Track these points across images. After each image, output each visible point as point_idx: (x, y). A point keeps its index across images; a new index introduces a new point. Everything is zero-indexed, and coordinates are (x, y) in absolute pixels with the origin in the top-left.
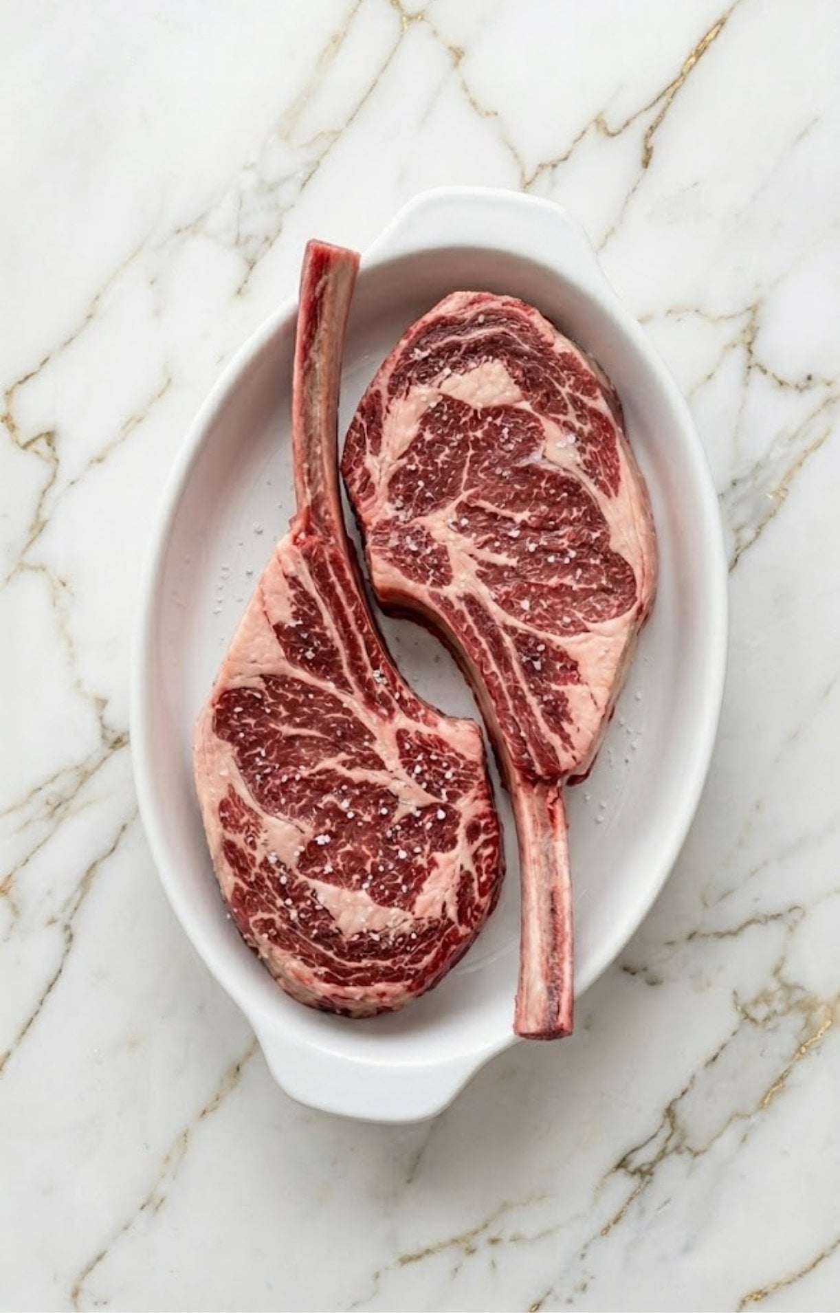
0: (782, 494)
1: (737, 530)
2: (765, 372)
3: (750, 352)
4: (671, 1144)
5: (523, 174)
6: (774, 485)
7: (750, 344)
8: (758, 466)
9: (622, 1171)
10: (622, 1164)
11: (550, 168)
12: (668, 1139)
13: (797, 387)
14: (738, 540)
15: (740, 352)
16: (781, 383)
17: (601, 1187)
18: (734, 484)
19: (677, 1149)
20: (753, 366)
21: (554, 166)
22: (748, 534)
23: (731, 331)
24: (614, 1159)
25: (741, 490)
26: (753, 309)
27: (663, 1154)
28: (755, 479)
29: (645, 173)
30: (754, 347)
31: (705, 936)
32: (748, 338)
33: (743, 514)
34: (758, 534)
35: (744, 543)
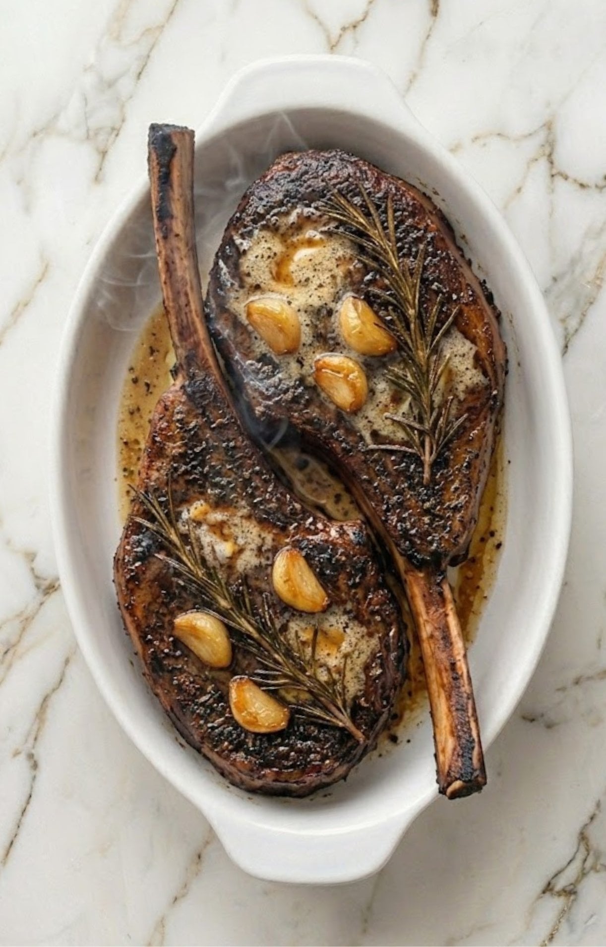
0: (598, 282)
1: (563, 321)
2: (566, 178)
3: (552, 163)
4: (588, 864)
5: (328, 38)
6: (590, 275)
7: (550, 155)
8: (574, 262)
9: (548, 894)
10: (548, 888)
11: (352, 28)
12: (585, 860)
13: (597, 186)
14: (566, 329)
15: (543, 163)
16: (582, 186)
17: (532, 912)
18: (555, 279)
19: (594, 868)
20: (556, 174)
21: (355, 27)
22: (573, 323)
23: (532, 147)
24: (541, 885)
25: (562, 285)
26: (549, 126)
27: (583, 874)
28: (573, 271)
29: (434, 21)
30: (555, 157)
31: (589, 678)
32: (547, 152)
33: (566, 305)
34: (581, 322)
35: (571, 331)
